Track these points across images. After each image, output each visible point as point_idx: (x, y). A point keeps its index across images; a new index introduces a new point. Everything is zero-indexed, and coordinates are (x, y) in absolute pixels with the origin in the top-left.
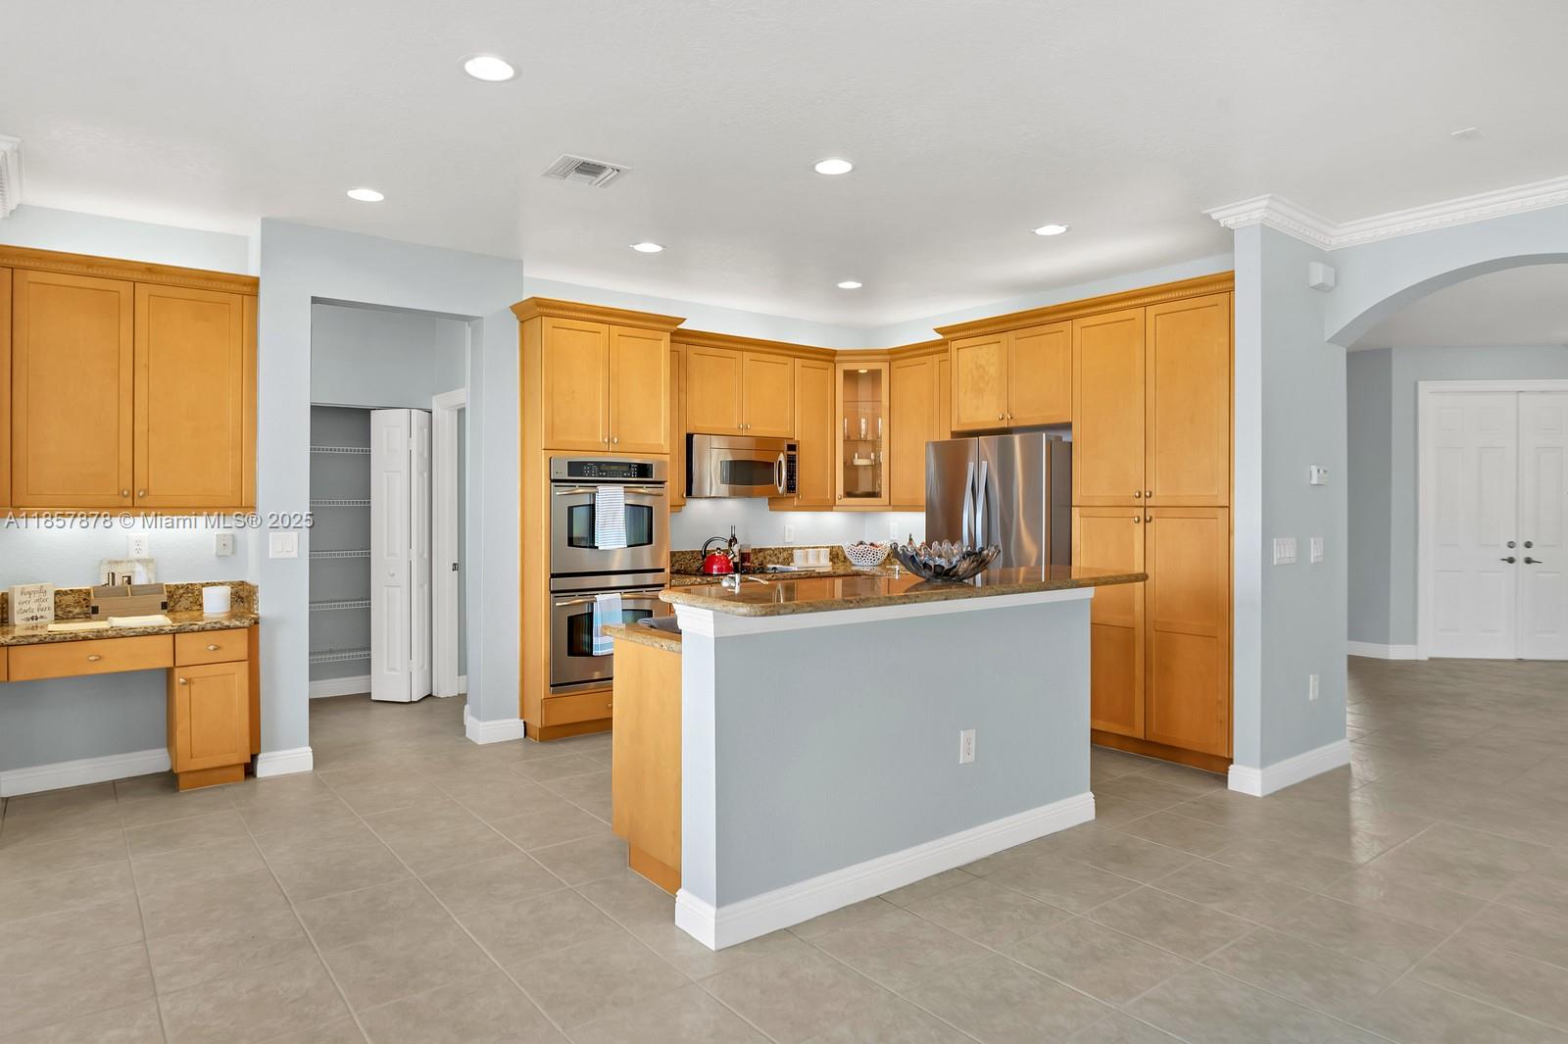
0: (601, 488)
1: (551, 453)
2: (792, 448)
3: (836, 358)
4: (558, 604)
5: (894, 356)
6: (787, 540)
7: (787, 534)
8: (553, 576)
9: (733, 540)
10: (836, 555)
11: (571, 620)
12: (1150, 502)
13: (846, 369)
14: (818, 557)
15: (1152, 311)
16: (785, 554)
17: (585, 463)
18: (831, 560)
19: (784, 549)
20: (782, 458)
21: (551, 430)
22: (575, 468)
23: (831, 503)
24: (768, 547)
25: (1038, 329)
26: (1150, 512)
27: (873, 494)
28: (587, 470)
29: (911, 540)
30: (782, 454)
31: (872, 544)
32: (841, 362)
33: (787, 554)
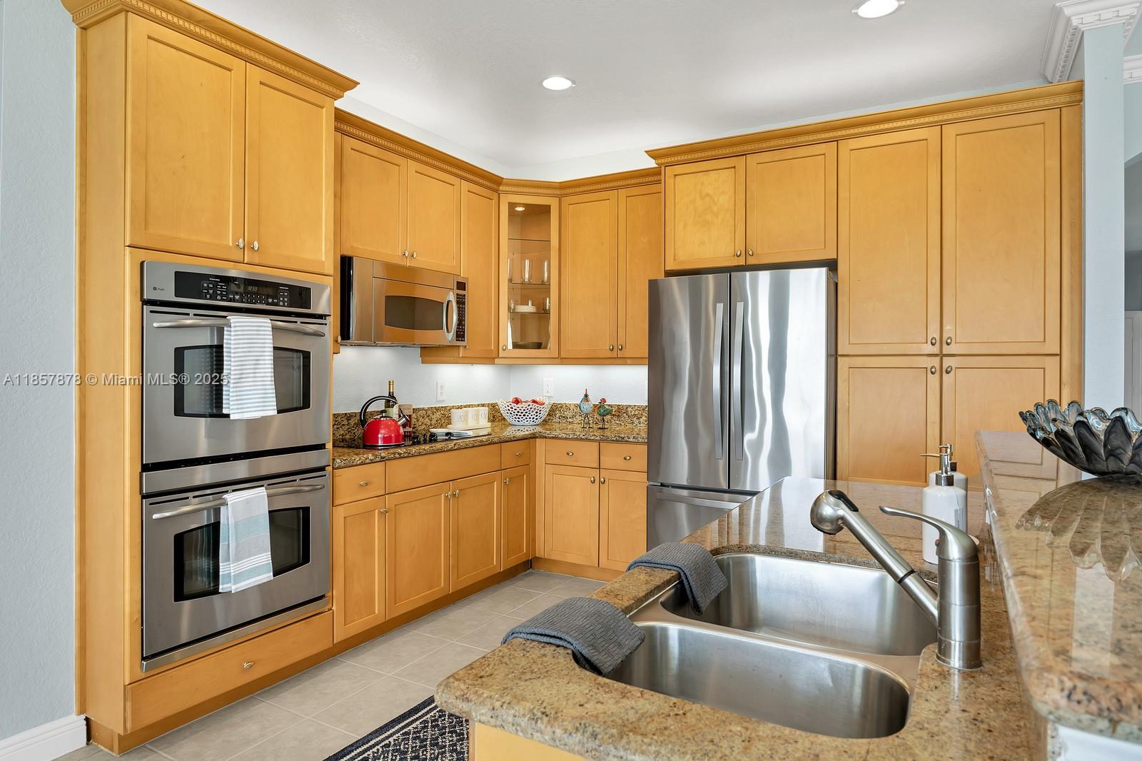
0: (234, 319)
1: (142, 255)
2: (461, 286)
3: (501, 188)
4: (155, 516)
5: (563, 192)
6: (440, 398)
7: (439, 391)
8: (146, 468)
9: (390, 400)
10: (495, 415)
11: (179, 539)
12: (946, 350)
13: (511, 201)
14: (477, 415)
15: (950, 131)
16: (438, 415)
17: (205, 277)
18: (489, 420)
19: (437, 409)
20: (452, 297)
21: (143, 214)
22: (187, 283)
23: (494, 355)
24: (421, 407)
25: (790, 153)
26: (947, 362)
27: (539, 346)
28: (208, 288)
29: (586, 396)
30: (451, 293)
31: (534, 402)
32: (507, 193)
33: (445, 415)
